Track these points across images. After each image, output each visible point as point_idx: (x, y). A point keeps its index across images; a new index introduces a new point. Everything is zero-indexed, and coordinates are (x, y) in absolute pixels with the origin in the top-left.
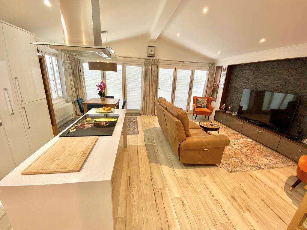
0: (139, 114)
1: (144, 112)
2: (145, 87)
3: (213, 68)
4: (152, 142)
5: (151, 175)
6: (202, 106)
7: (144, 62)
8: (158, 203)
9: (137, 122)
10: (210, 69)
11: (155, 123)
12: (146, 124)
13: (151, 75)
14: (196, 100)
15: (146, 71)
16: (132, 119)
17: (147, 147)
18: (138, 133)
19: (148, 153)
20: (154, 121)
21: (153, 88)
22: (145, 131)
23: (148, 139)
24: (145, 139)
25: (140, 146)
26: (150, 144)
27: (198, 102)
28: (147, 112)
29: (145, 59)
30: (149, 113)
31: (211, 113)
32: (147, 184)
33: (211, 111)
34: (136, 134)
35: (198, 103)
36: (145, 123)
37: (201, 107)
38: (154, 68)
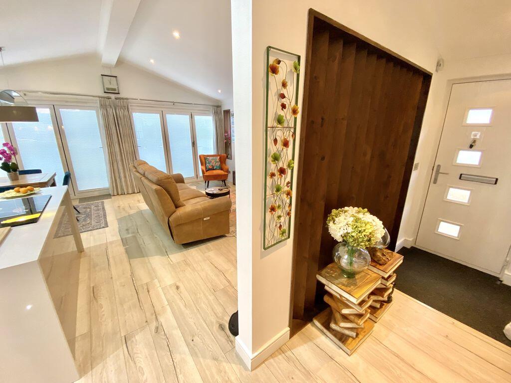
0: (108, 196)
1: (117, 191)
2: (110, 145)
3: (219, 112)
4: (133, 233)
5: (132, 273)
6: (215, 168)
7: (98, 102)
8: (142, 299)
9: (104, 208)
10: (216, 113)
11: (140, 204)
12: (124, 209)
13: (117, 124)
14: (204, 160)
15: (106, 117)
16: (93, 207)
17: (124, 241)
18: (106, 226)
19: (126, 249)
20: (138, 201)
21: (126, 146)
22: (120, 221)
23: (127, 230)
24: (120, 231)
25: (111, 243)
26: (130, 235)
27: (208, 162)
28: (122, 189)
29: (99, 97)
30: (128, 191)
31: (226, 176)
32: (124, 285)
33: (226, 173)
34: (103, 227)
35: (207, 165)
36: (121, 208)
37: (214, 170)
38: (121, 113)
